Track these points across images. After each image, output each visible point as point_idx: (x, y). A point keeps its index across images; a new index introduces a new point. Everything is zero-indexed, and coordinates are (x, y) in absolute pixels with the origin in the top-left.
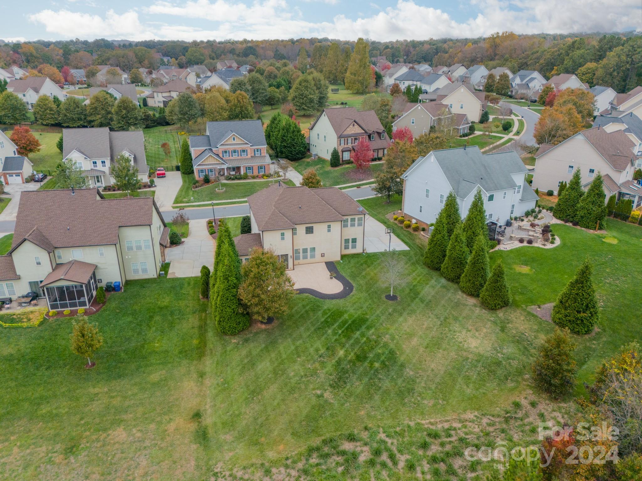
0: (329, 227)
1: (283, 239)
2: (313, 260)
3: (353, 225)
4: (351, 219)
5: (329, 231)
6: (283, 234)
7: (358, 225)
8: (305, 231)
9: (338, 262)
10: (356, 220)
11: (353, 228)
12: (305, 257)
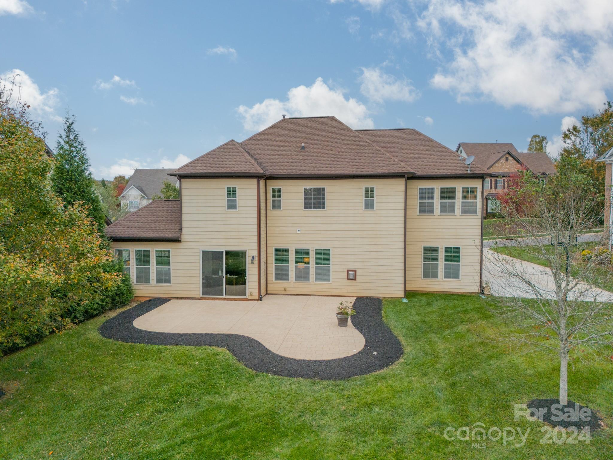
0: (369, 193)
1: (232, 206)
2: (322, 287)
3: (447, 209)
4: (443, 190)
5: (369, 205)
6: (232, 192)
7: (465, 211)
8: (302, 201)
9: (394, 301)
10: (459, 194)
11: (447, 218)
12: (302, 276)
